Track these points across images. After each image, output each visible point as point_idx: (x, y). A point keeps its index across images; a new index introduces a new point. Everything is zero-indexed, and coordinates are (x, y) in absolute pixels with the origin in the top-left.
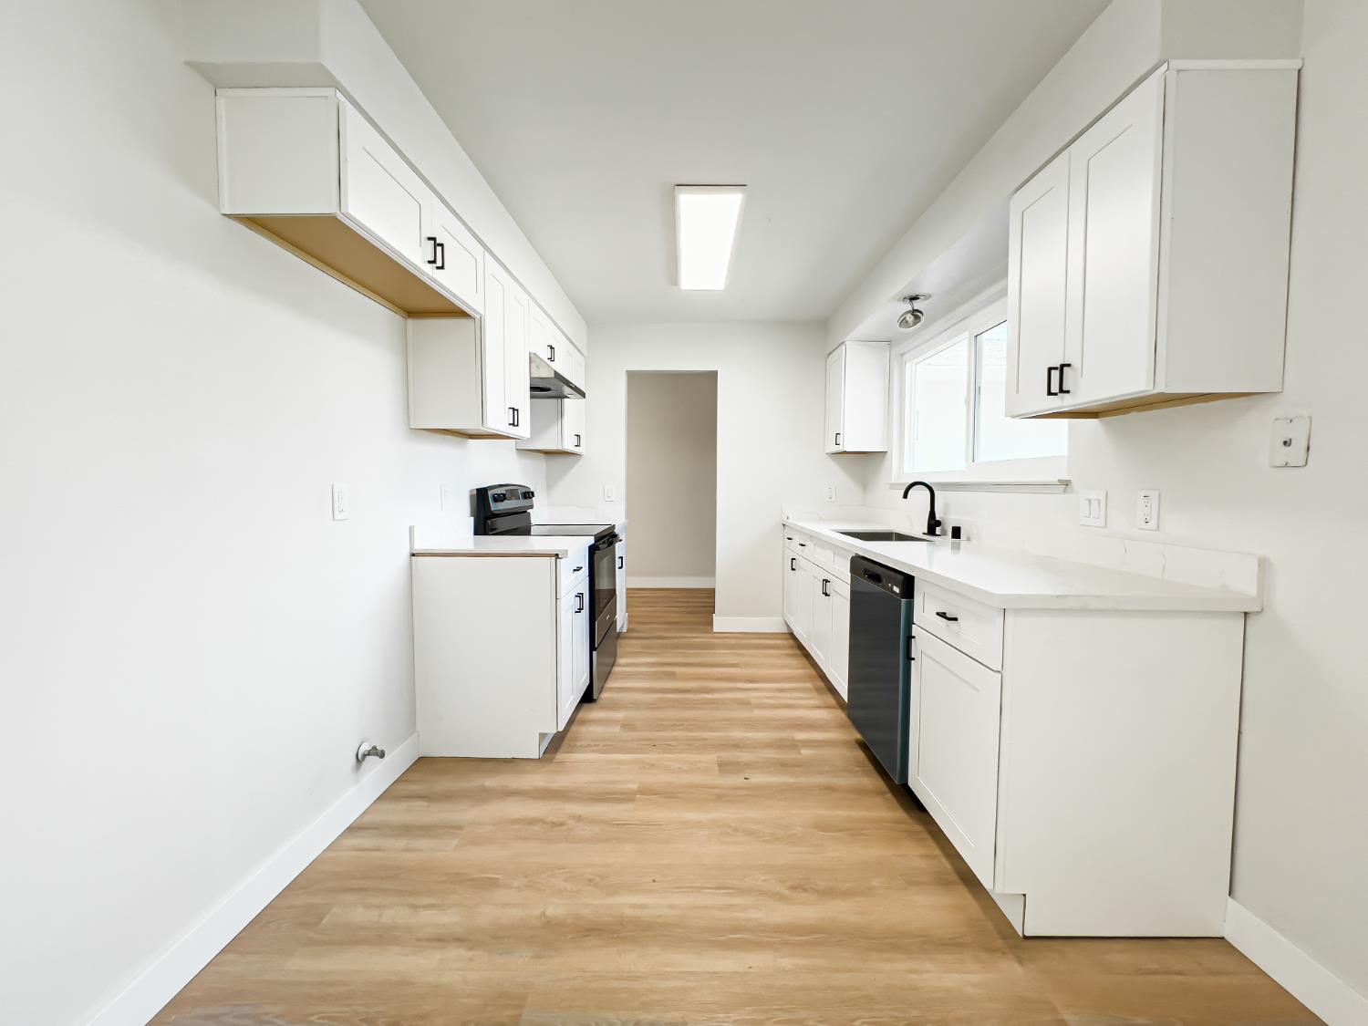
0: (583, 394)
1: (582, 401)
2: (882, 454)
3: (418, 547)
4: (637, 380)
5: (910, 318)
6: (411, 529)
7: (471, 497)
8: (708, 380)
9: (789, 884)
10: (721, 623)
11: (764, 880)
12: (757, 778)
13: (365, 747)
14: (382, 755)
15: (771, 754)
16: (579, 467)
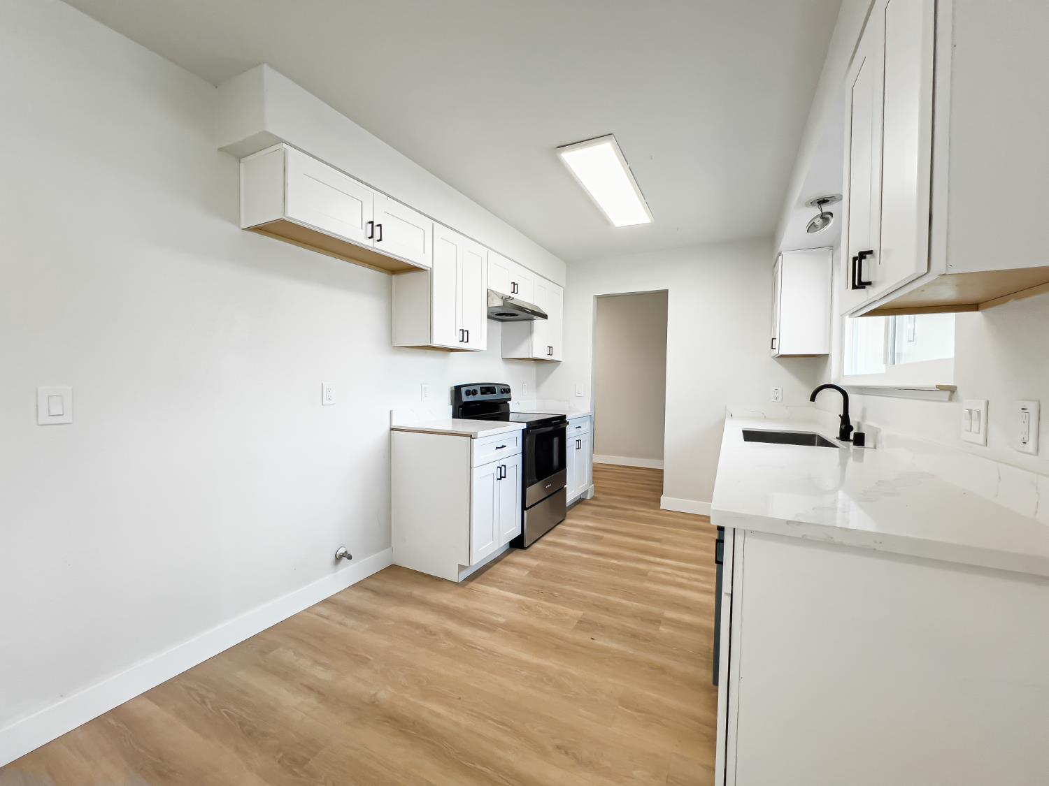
0: (545, 317)
1: (545, 320)
2: (825, 357)
3: (395, 424)
4: (605, 302)
5: (819, 222)
6: (391, 412)
7: (452, 391)
8: (661, 298)
9: (557, 742)
10: (667, 502)
11: (540, 731)
12: (602, 642)
13: (342, 551)
14: (350, 558)
15: (631, 624)
16: (558, 371)
